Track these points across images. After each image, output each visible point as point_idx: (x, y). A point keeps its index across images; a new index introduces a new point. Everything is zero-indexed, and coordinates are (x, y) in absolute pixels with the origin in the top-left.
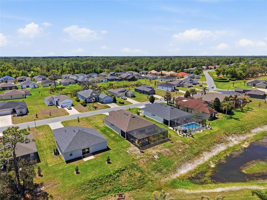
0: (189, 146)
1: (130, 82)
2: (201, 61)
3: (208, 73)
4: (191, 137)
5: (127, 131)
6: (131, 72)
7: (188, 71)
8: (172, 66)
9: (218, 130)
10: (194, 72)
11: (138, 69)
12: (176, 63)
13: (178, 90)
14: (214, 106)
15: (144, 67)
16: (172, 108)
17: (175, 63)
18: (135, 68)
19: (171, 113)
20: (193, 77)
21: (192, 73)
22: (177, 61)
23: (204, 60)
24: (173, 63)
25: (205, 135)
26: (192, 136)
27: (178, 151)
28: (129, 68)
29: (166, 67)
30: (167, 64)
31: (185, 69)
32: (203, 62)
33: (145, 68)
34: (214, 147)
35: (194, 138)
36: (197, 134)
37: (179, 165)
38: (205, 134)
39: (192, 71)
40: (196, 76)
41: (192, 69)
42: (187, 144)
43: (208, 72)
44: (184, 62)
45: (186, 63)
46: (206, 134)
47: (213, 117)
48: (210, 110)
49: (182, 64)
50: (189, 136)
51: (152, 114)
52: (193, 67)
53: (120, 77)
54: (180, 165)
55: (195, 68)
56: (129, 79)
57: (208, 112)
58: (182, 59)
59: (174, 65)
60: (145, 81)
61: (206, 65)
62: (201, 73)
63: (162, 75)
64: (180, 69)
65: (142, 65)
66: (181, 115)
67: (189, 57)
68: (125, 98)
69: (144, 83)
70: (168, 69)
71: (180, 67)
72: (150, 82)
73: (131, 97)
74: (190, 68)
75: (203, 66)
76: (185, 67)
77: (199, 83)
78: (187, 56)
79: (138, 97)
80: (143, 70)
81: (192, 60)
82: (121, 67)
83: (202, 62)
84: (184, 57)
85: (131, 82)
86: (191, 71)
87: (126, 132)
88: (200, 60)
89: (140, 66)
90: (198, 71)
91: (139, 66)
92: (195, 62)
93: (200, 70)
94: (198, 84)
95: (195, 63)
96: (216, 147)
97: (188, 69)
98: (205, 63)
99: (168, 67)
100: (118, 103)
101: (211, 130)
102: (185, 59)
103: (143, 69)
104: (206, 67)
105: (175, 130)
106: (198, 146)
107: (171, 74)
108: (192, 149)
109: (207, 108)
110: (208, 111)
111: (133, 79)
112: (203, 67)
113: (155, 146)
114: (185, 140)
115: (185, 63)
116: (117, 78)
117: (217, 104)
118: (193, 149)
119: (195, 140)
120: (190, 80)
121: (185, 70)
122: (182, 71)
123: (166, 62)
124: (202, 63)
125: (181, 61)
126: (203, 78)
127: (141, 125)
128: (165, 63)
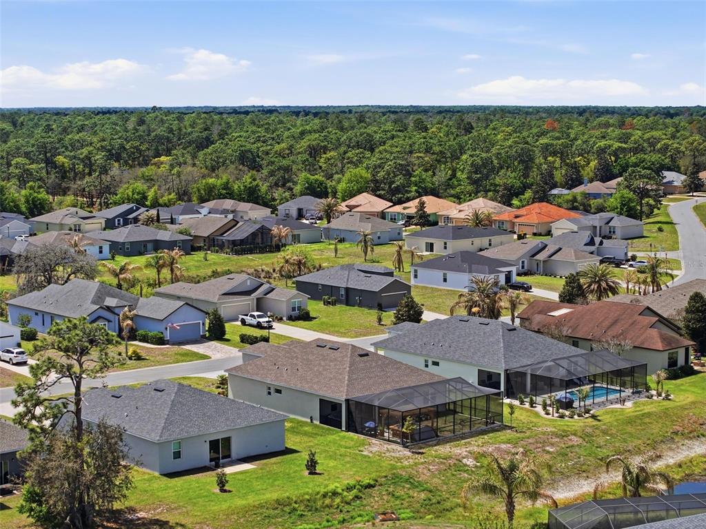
0: (581, 440)
1: (245, 257)
2: (652, 143)
3: (693, 214)
4: (591, 420)
5: (349, 397)
6: (228, 204)
7: (575, 199)
8: (476, 168)
9: (694, 403)
10: (612, 202)
11: (264, 188)
12: (498, 155)
13: (527, 289)
14: (687, 327)
15: (302, 177)
16: (510, 330)
17: (494, 150)
18: (247, 179)
19: (506, 347)
20: (606, 231)
21: (601, 209)
22: (504, 140)
23: (673, 137)
24: (484, 155)
25: (643, 415)
26: (593, 417)
27: (544, 450)
28: (211, 181)
29: (442, 175)
30: (441, 158)
31: (555, 186)
32: (665, 148)
33: (311, 184)
34: (674, 446)
35: (599, 421)
36: (613, 411)
37: (548, 480)
38: (643, 412)
39: (600, 201)
40: (620, 222)
41: (597, 187)
42: (575, 435)
43: (696, 208)
44: (547, 145)
45: (563, 155)
46: (646, 411)
47: (682, 367)
48: (664, 338)
49: (539, 160)
50: (579, 415)
51: (426, 361)
52: (605, 174)
53: (181, 233)
54: (553, 480)
55: (613, 183)
56: (234, 243)
57: (660, 346)
58: (535, 130)
59: (487, 163)
60: (333, 255)
61: (684, 162)
62: (652, 208)
63: (425, 220)
64: (525, 187)
65: (285, 162)
66: (550, 353)
67: (581, 111)
68: (261, 320)
69: (327, 259)
70: (453, 187)
71: (526, 176)
72: (366, 253)
73: (291, 318)
74: (591, 181)
75: (666, 173)
76: (559, 176)
77: (634, 258)
78: (565, 111)
79: (326, 317)
80: (293, 196)
81: (597, 133)
82: (149, 180)
83: (659, 146)
84: (550, 111)
85: (250, 257)
86: (594, 203)
87: (347, 401)
88: (646, 136)
89: (272, 174)
90: (630, 200)
91: (265, 172)
92: (617, 145)
93: (644, 193)
94: (628, 261)
95: (615, 154)
96: (681, 447)
97: (578, 190)
98: (678, 151)
99: (454, 175)
100: (238, 339)
101: (666, 403)
102: (554, 130)
103: (298, 189)
104: (683, 177)
105: (527, 405)
106: (613, 440)
107: (476, 215)
108: (594, 448)
109: (654, 332)
110: (659, 341)
111: (261, 242)
112: (669, 176)
113: (459, 440)
114: (567, 425)
115: (554, 154)
116: (164, 236)
117: (699, 321)
118: (597, 447)
119: (604, 427)
120: (587, 240)
121: (559, 196)
122: (543, 197)
123: (437, 149)
124: (659, 151)
125: (529, 140)
126: (660, 234)
127: (397, 382)
128: (427, 151)
